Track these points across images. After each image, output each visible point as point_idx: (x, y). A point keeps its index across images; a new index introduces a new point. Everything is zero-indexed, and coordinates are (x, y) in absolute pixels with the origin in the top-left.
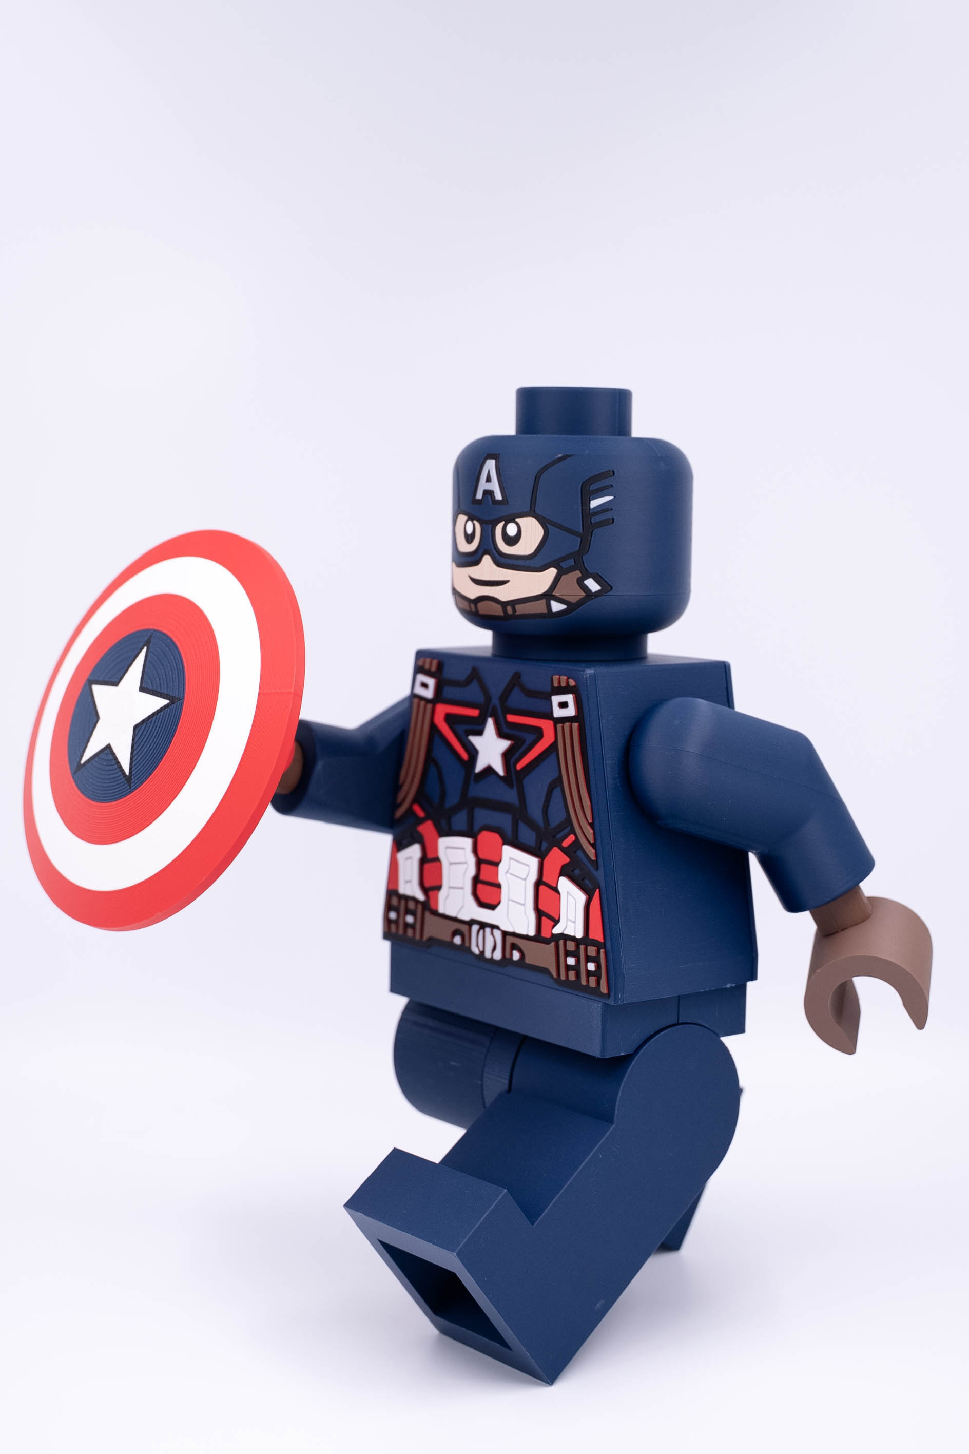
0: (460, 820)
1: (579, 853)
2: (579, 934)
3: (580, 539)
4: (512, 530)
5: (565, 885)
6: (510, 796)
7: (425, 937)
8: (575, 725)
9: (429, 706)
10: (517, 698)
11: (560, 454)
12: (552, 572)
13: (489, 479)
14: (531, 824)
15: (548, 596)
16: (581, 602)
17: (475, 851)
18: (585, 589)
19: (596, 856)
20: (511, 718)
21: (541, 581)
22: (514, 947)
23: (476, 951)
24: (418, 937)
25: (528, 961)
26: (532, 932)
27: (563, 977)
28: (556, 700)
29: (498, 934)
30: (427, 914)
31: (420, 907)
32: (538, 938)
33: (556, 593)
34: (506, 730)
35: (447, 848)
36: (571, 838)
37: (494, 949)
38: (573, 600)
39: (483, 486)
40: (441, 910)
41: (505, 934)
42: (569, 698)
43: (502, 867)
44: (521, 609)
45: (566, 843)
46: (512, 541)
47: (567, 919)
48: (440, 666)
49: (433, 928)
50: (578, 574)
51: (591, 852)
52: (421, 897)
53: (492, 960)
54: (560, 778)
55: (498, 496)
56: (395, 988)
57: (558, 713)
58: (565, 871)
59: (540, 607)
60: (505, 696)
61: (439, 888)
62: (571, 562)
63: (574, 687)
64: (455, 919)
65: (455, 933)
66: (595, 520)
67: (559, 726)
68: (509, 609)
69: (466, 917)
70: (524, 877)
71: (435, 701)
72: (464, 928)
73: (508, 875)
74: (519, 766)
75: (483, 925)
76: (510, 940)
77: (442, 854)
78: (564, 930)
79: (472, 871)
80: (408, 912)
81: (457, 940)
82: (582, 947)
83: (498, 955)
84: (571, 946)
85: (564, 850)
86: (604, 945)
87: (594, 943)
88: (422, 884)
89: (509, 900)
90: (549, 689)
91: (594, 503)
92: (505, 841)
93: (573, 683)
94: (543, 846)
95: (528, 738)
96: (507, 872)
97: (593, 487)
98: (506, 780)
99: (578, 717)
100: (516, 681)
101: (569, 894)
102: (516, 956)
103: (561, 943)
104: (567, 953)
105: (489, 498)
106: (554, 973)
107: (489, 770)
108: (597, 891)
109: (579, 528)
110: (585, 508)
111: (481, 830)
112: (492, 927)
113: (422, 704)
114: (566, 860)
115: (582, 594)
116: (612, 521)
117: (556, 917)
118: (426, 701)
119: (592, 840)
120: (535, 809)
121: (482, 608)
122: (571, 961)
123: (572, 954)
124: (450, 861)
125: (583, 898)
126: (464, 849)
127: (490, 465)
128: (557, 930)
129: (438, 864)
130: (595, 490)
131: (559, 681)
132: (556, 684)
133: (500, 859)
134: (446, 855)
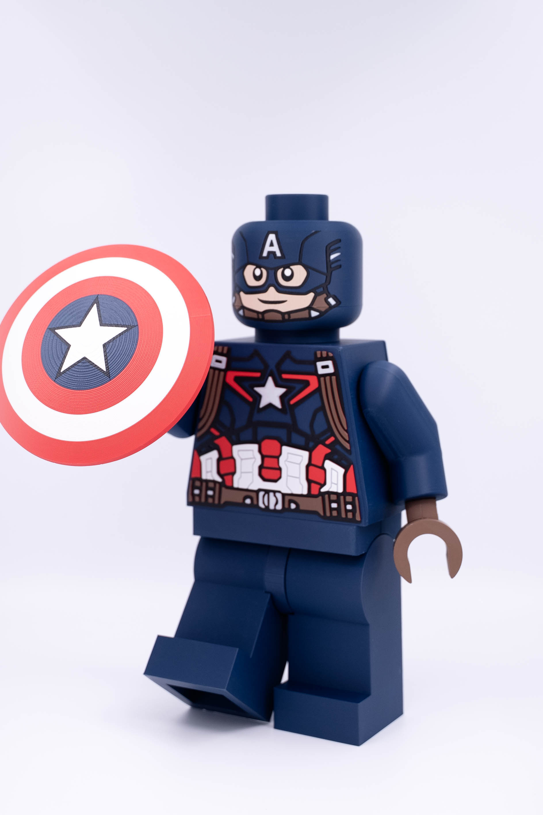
0: (248, 434)
1: (338, 447)
2: (340, 490)
3: (325, 277)
4: (288, 272)
5: (329, 465)
6: (287, 419)
7: (222, 502)
8: (334, 378)
9: (222, 373)
10: (288, 365)
11: (314, 230)
12: (311, 295)
13: (272, 245)
14: (301, 433)
15: (310, 308)
16: (326, 311)
17: (260, 451)
18: (328, 303)
19: (350, 447)
20: (285, 376)
21: (305, 301)
22: (290, 501)
23: (261, 505)
24: (216, 502)
25: (302, 508)
26: (305, 492)
27: (328, 514)
28: (319, 364)
29: (279, 496)
30: (223, 489)
31: (217, 486)
32: (309, 495)
33: (314, 306)
34: (280, 382)
35: (239, 451)
36: (332, 439)
37: (277, 503)
38: (323, 310)
39: (268, 248)
40: (236, 485)
41: (284, 495)
42: (330, 363)
43: (282, 459)
44: (293, 316)
45: (328, 442)
46: (288, 279)
47: (332, 483)
48: (229, 350)
49: (227, 496)
50: (325, 296)
51: (347, 446)
52: (219, 479)
53: (275, 510)
54: (323, 408)
55: (279, 254)
56: (195, 533)
57: (321, 371)
58: (328, 457)
59: (305, 315)
60: (279, 365)
61: (234, 473)
62: (322, 289)
63: (332, 357)
64: (247, 490)
65: (245, 498)
66: (333, 266)
67: (322, 379)
68: (286, 317)
69: (255, 487)
70: (299, 462)
71: (225, 371)
72: (254, 495)
73: (287, 463)
74: (292, 402)
75: (267, 492)
76: (287, 498)
77: (235, 455)
78: (330, 488)
79: (259, 462)
80: (208, 488)
81: (248, 501)
82: (342, 498)
83: (279, 507)
84: (333, 497)
85: (327, 446)
86: (357, 495)
87: (350, 494)
88: (219, 473)
89: (288, 476)
90: (312, 358)
91: (333, 257)
92: (283, 444)
93: (331, 354)
94: (311, 444)
95: (298, 387)
96: (286, 461)
97: (332, 248)
98: (283, 411)
99: (336, 373)
100: (288, 355)
101: (332, 469)
102: (293, 506)
103: (326, 496)
104: (331, 502)
105: (272, 255)
106: (322, 513)
107: (270, 406)
108: (352, 466)
109: (325, 270)
110: (328, 259)
111: (264, 439)
112: (275, 492)
113: (217, 372)
114: (328, 451)
115: (327, 306)
116: (340, 266)
117: (322, 483)
118: (220, 370)
119: (347, 439)
120: (304, 425)
121: (267, 317)
122: (334, 505)
123: (334, 502)
124: (243, 457)
125: (342, 471)
126: (252, 451)
127: (272, 237)
128: (323, 490)
129: (232, 460)
130: (332, 250)
131: (321, 354)
132: (319, 356)
133: (280, 454)
134: (238, 455)
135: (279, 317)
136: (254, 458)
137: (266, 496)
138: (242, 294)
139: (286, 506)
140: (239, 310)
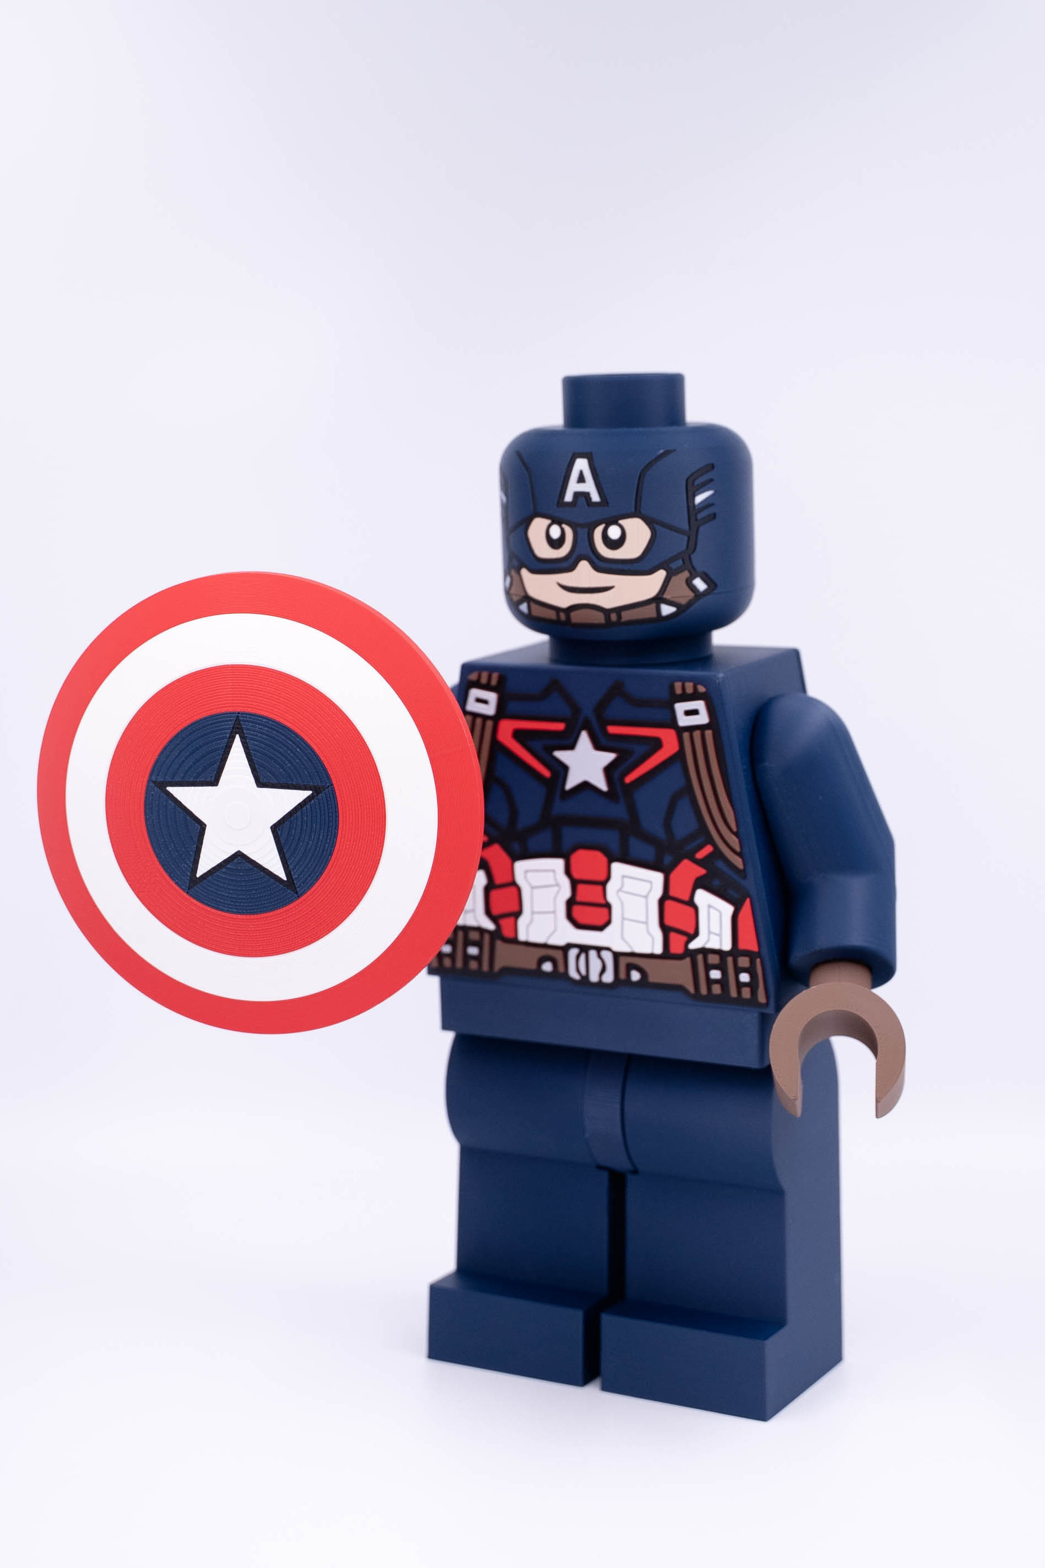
0: (544, 839)
1: (720, 864)
2: (727, 946)
3: (686, 538)
4: (614, 532)
5: (703, 898)
6: (618, 811)
7: (498, 966)
8: (709, 733)
9: (489, 724)
10: (618, 708)
11: (662, 449)
12: (661, 575)
13: (581, 479)
14: (647, 838)
15: (658, 599)
16: (690, 604)
17: (568, 872)
18: (693, 589)
19: (744, 865)
20: (612, 730)
21: (650, 585)
22: (630, 967)
23: (573, 974)
24: (485, 967)
25: (652, 979)
26: (658, 950)
27: (704, 991)
28: (680, 708)
29: (608, 957)
30: (499, 944)
31: (487, 938)
32: (667, 954)
33: (667, 596)
34: (604, 741)
35: (526, 872)
36: (708, 849)
37: (603, 970)
38: (683, 601)
39: (573, 487)
40: (522, 937)
41: (617, 956)
42: (700, 705)
43: (611, 888)
44: (626, 616)
45: (700, 855)
46: (615, 544)
47: (710, 932)
48: (502, 679)
49: (505, 956)
50: (686, 574)
51: (738, 862)
52: (490, 926)
53: (600, 984)
54: (689, 789)
55: (595, 497)
56: (446, 1026)
57: (683, 721)
58: (701, 883)
59: (649, 612)
60: (600, 707)
61: (518, 913)
62: (680, 562)
63: (704, 693)
64: (545, 946)
65: (542, 960)
66: (700, 516)
67: (686, 735)
68: (614, 617)
69: (560, 941)
70: (644, 894)
71: (496, 718)
72: (558, 955)
73: (621, 894)
74: (628, 780)
75: (584, 949)
76: (623, 962)
77: (519, 879)
78: (705, 944)
79: (566, 893)
80: (467, 943)
81: (547, 967)
82: (730, 960)
83: (608, 978)
84: (714, 959)
85: (699, 862)
86: (759, 954)
87: (747, 954)
88: (488, 912)
89: (623, 919)
90: (665, 695)
91: (699, 499)
92: (612, 859)
93: (701, 689)
94: (668, 859)
95: (640, 749)
96: (620, 890)
97: (697, 483)
98: (610, 795)
99: (713, 724)
100: (617, 690)
101: (710, 906)
102: (635, 976)
103: (700, 957)
104: (708, 968)
105: (582, 500)
106: (691, 989)
107: (585, 786)
108: (748, 901)
109: (685, 526)
110: (691, 505)
111: (575, 848)
112: (599, 949)
113: (479, 721)
114: (702, 871)
115: (691, 595)
116: (714, 516)
117: (692, 931)
118: (485, 718)
119: (738, 849)
120: (652, 823)
121: (576, 617)
122: (715, 974)
123: (715, 967)
124: (534, 884)
125: (728, 909)
126: (554, 871)
127: (582, 465)
128: (694, 945)
129: (513, 889)
130: (698, 485)
131: (683, 688)
132: (678, 691)
133: (608, 878)
134: (525, 878)
135: (599, 618)
136: (557, 885)
137: (583, 957)
138: (524, 572)
139: (622, 975)
140: (520, 602)
